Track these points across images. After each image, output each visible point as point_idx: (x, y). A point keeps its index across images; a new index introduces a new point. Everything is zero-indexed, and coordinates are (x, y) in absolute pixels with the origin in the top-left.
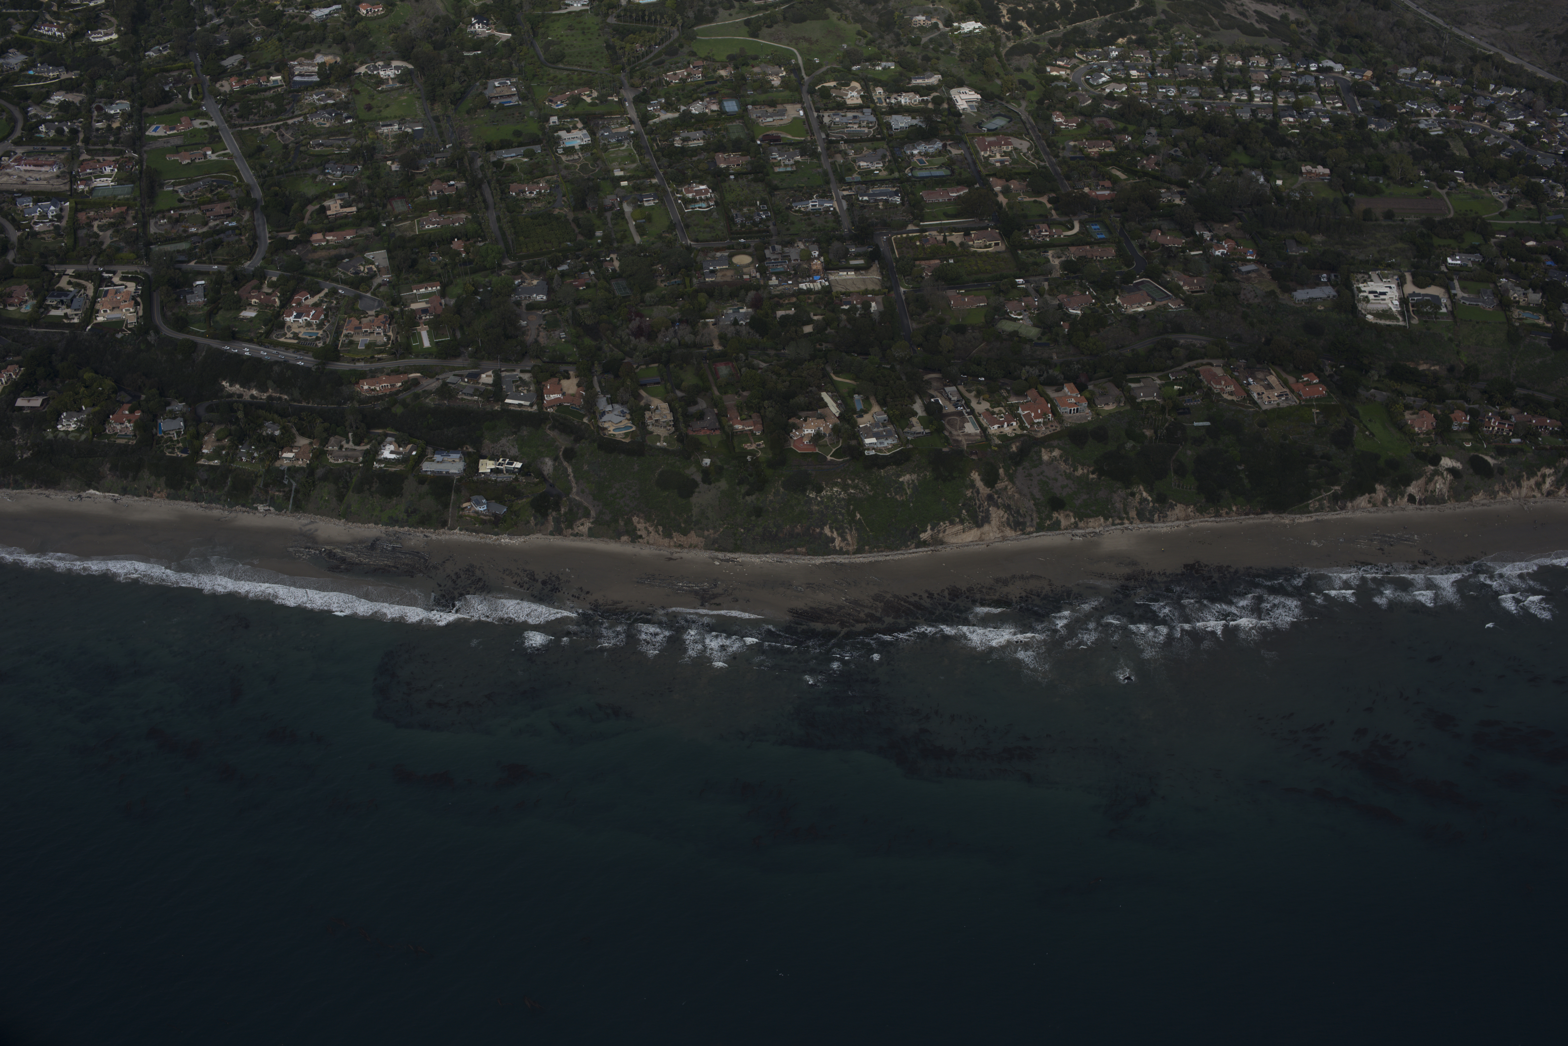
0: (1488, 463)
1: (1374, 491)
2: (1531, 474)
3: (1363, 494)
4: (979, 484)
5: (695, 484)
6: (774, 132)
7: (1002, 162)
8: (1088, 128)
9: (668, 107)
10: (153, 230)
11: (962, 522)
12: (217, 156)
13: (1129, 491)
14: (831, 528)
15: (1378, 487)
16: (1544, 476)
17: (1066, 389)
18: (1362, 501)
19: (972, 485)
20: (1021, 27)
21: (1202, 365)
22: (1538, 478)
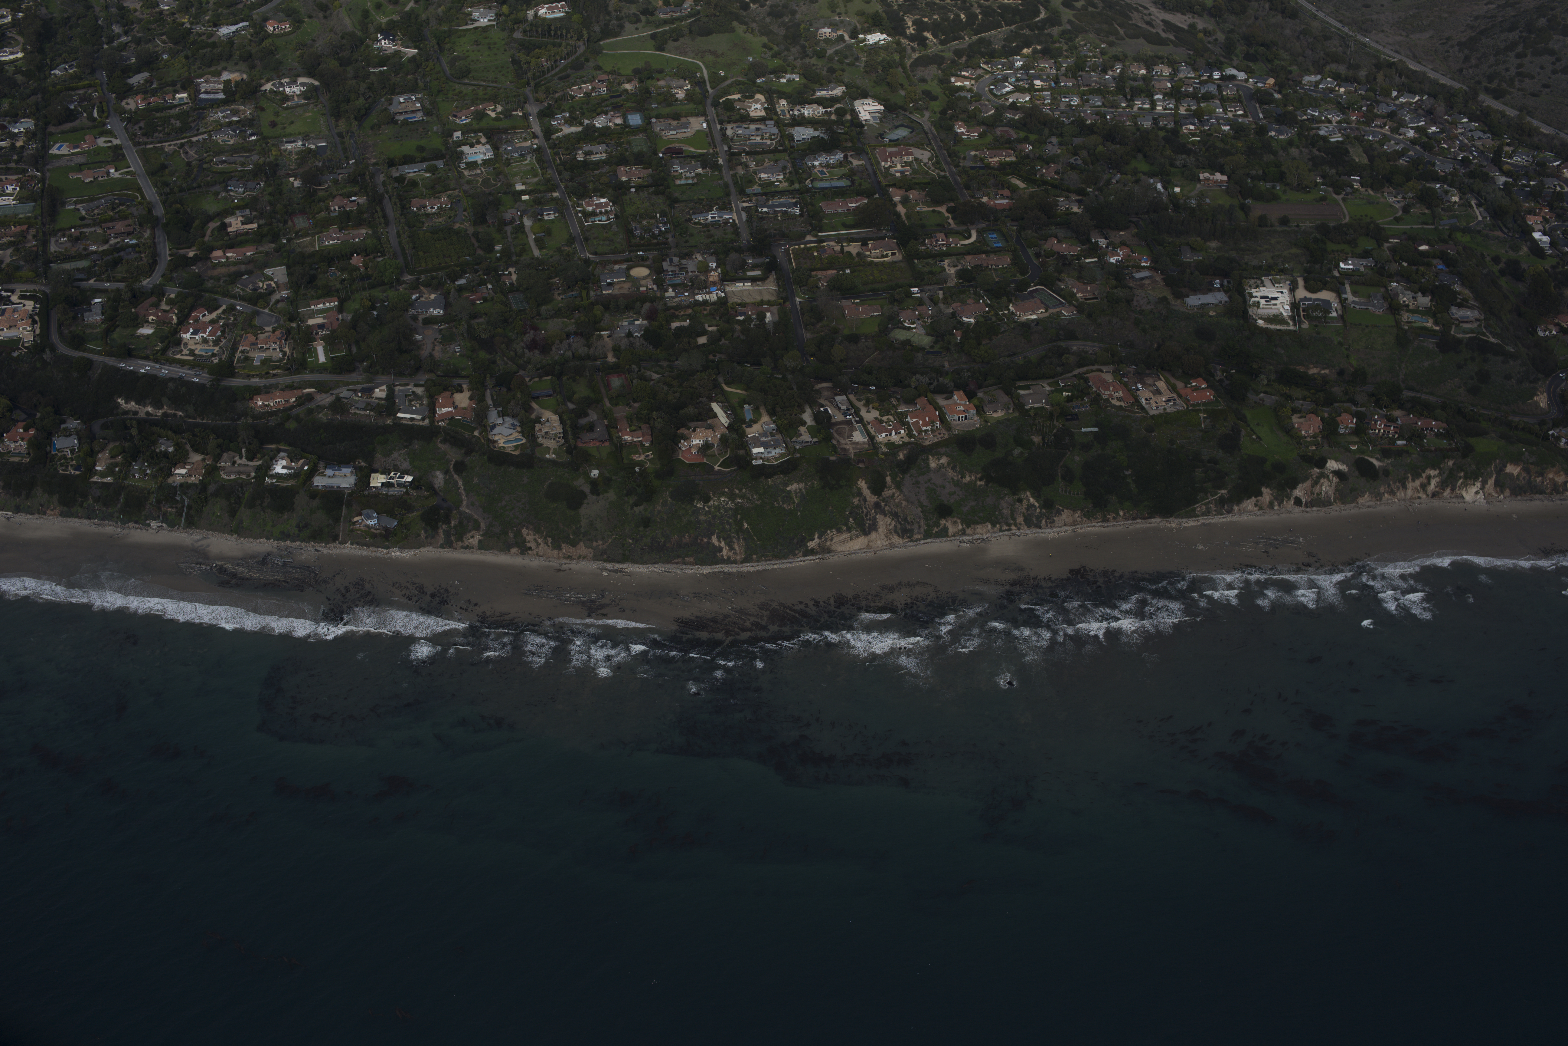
0: (1374, 466)
1: (1260, 494)
2: (1416, 476)
3: (1249, 497)
4: (866, 492)
5: (583, 496)
6: (677, 145)
7: (902, 172)
8: (989, 138)
9: (571, 121)
10: (53, 248)
11: (849, 530)
12: (121, 174)
13: (1017, 497)
14: (718, 538)
15: (1264, 490)
16: (1429, 478)
17: (955, 397)
18: (1249, 504)
19: (859, 493)
20: (927, 38)
21: (1093, 371)
22: (1423, 479)
